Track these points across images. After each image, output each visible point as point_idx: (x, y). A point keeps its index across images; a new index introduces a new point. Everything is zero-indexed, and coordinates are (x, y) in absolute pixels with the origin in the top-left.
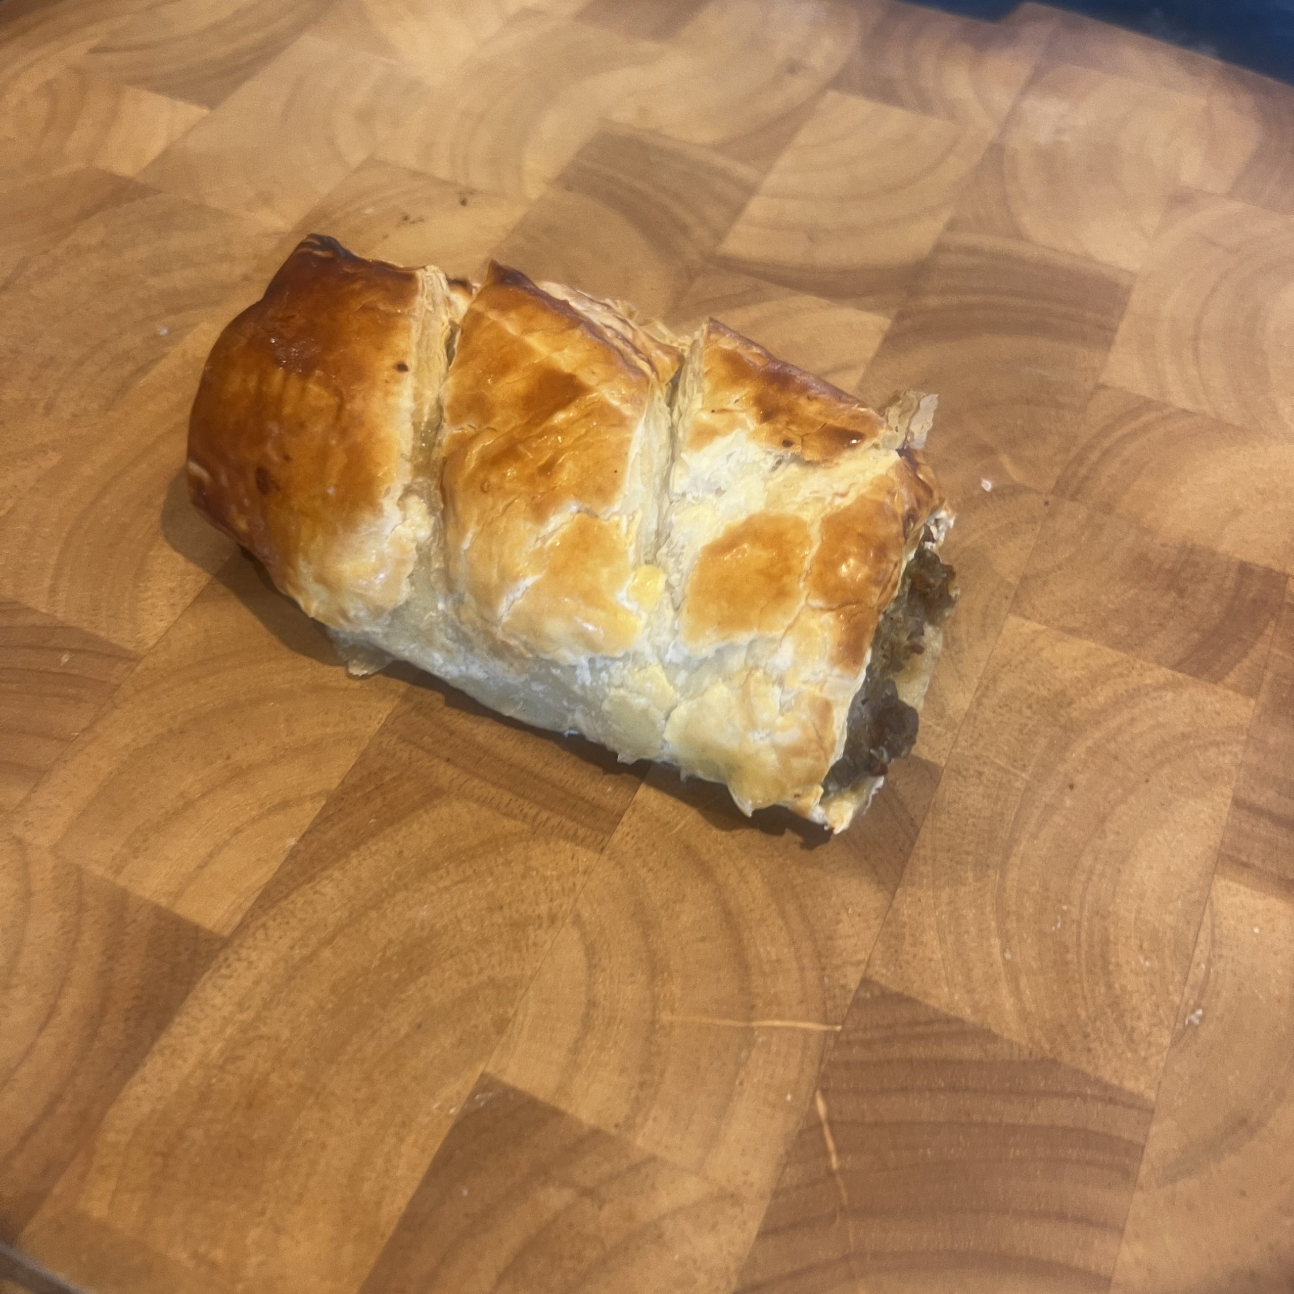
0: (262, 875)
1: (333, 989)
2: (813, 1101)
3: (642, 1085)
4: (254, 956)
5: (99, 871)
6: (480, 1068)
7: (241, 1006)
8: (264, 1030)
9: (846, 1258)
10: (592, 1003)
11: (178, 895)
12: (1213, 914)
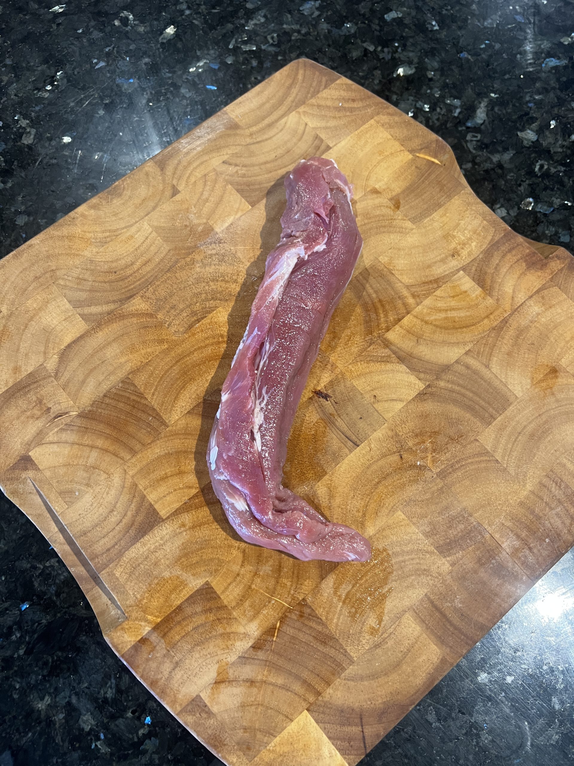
0: (176, 505)
1: (183, 544)
2: (277, 622)
3: (241, 600)
4: (168, 527)
5: (141, 488)
6: (207, 579)
7: (161, 539)
8: (164, 547)
9: (266, 661)
10: (238, 575)
11: (156, 502)
12: (400, 622)
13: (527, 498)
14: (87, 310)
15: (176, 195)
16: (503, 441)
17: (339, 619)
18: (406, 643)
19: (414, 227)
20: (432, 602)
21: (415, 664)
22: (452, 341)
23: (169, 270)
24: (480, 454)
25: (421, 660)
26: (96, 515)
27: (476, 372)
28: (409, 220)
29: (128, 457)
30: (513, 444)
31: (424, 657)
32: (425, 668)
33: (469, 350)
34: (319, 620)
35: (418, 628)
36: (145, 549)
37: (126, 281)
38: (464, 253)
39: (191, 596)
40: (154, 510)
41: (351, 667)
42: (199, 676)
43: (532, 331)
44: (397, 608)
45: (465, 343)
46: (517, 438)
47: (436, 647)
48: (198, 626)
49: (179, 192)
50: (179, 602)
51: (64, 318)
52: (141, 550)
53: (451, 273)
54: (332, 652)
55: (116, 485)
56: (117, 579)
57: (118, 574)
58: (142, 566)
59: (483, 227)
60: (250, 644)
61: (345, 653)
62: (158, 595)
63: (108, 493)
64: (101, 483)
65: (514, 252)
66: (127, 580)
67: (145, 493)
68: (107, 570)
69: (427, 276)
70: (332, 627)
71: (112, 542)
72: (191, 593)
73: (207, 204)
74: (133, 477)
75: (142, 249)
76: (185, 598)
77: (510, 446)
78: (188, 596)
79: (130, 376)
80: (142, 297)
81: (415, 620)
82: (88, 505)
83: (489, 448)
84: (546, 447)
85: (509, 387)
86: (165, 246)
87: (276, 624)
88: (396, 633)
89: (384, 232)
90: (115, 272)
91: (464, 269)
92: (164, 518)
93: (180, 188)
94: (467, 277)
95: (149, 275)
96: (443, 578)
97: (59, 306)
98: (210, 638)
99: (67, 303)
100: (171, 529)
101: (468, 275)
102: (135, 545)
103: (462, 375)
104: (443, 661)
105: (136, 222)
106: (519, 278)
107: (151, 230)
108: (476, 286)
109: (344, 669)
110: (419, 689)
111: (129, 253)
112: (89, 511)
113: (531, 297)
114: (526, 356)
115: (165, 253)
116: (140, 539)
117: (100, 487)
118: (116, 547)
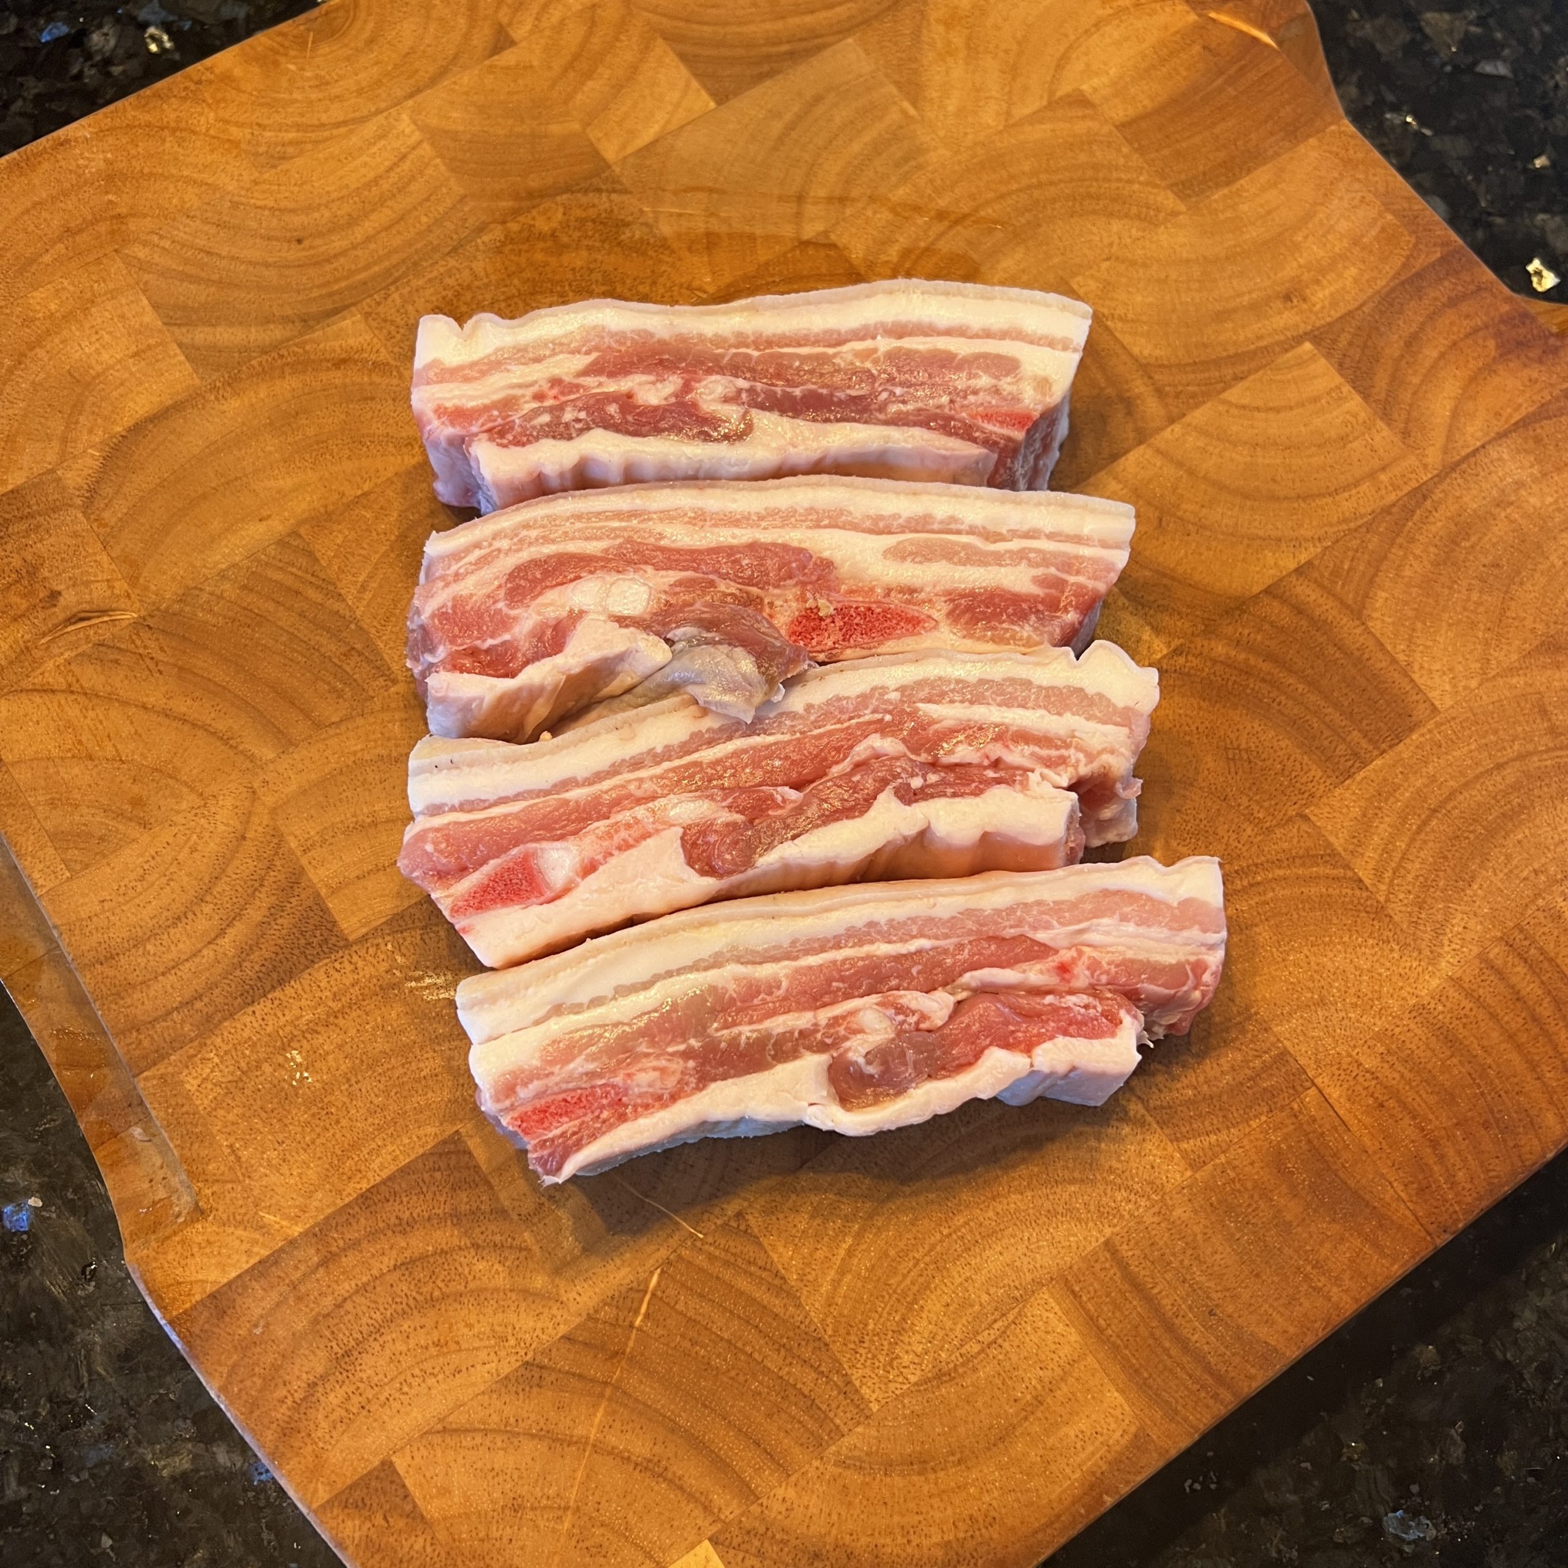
0: (394, 907)
2: (652, 1273)
4: (360, 964)
5: (293, 844)
6: (458, 1127)
7: (335, 996)
11: (334, 891)
12: (1019, 1314)
13: (1440, 996)
14: (201, 335)
15: (502, 49)
16: (1383, 829)
17: (836, 1283)
18: (1033, 1376)
19: (1182, 207)
20: (1123, 1265)
21: (1051, 1441)
22: (1261, 533)
23: (455, 250)
24: (1309, 857)
25: (1071, 1431)
26: (150, 910)
27: (1320, 625)
28: (1170, 187)
29: (267, 753)
30: (1413, 840)
31: (1083, 1424)
32: (1083, 1456)
33: (1309, 563)
34: (777, 1282)
35: (1074, 1337)
36: (283, 1020)
37: (328, 268)
38: (1320, 295)
39: (404, 1171)
40: (325, 911)
41: (859, 1429)
42: (396, 1405)
43: (1499, 529)
44: (1017, 1270)
45: (1298, 543)
46: (1425, 823)
47: (1120, 1399)
48: (413, 1261)
49: (513, 43)
50: (365, 1186)
51: (133, 348)
52: (271, 1020)
53: (1278, 343)
54: (806, 1379)
55: (222, 828)
56: (188, 1097)
57: (191, 1084)
58: (267, 1068)
59: (1383, 229)
60: (563, 1330)
61: (848, 1389)
62: (304, 1157)
63: (194, 850)
64: (179, 819)
65: (1464, 307)
66: (218, 1104)
67: (304, 861)
68: (161, 1069)
69: (1205, 346)
70: (814, 1307)
71: (188, 993)
72: (404, 1161)
73: (590, 84)
74: (273, 811)
75: (385, 185)
76: (385, 1174)
77: (1401, 845)
78: (393, 1168)
79: (302, 531)
80: (367, 315)
81: (1066, 1313)
82: (132, 876)
83: (1338, 842)
84: (1509, 858)
85: (1416, 677)
86: (452, 182)
87: (647, 1281)
88: (1006, 1345)
89: (1094, 212)
90: (299, 241)
91: (1316, 337)
92: (351, 938)
93: (519, 32)
94: (1323, 361)
95: (395, 259)
96: (1163, 1199)
97: (122, 317)
98: (445, 1297)
99: (149, 309)
100: (369, 971)
101: (1328, 356)
102: (257, 1007)
103: (1282, 629)
104: (1139, 1442)
105: (378, 112)
106: (1473, 379)
107: (417, 136)
108: (1347, 388)
109: (838, 1433)
110: (1058, 1516)
111: (345, 192)
112: (131, 894)
113: (1502, 435)
114: (1475, 596)
115: (449, 203)
116: (273, 988)
117: (175, 830)
118: (199, 1005)
